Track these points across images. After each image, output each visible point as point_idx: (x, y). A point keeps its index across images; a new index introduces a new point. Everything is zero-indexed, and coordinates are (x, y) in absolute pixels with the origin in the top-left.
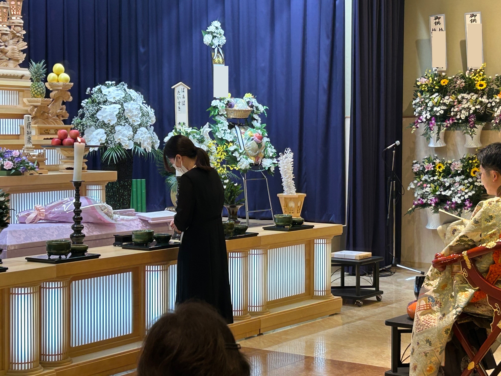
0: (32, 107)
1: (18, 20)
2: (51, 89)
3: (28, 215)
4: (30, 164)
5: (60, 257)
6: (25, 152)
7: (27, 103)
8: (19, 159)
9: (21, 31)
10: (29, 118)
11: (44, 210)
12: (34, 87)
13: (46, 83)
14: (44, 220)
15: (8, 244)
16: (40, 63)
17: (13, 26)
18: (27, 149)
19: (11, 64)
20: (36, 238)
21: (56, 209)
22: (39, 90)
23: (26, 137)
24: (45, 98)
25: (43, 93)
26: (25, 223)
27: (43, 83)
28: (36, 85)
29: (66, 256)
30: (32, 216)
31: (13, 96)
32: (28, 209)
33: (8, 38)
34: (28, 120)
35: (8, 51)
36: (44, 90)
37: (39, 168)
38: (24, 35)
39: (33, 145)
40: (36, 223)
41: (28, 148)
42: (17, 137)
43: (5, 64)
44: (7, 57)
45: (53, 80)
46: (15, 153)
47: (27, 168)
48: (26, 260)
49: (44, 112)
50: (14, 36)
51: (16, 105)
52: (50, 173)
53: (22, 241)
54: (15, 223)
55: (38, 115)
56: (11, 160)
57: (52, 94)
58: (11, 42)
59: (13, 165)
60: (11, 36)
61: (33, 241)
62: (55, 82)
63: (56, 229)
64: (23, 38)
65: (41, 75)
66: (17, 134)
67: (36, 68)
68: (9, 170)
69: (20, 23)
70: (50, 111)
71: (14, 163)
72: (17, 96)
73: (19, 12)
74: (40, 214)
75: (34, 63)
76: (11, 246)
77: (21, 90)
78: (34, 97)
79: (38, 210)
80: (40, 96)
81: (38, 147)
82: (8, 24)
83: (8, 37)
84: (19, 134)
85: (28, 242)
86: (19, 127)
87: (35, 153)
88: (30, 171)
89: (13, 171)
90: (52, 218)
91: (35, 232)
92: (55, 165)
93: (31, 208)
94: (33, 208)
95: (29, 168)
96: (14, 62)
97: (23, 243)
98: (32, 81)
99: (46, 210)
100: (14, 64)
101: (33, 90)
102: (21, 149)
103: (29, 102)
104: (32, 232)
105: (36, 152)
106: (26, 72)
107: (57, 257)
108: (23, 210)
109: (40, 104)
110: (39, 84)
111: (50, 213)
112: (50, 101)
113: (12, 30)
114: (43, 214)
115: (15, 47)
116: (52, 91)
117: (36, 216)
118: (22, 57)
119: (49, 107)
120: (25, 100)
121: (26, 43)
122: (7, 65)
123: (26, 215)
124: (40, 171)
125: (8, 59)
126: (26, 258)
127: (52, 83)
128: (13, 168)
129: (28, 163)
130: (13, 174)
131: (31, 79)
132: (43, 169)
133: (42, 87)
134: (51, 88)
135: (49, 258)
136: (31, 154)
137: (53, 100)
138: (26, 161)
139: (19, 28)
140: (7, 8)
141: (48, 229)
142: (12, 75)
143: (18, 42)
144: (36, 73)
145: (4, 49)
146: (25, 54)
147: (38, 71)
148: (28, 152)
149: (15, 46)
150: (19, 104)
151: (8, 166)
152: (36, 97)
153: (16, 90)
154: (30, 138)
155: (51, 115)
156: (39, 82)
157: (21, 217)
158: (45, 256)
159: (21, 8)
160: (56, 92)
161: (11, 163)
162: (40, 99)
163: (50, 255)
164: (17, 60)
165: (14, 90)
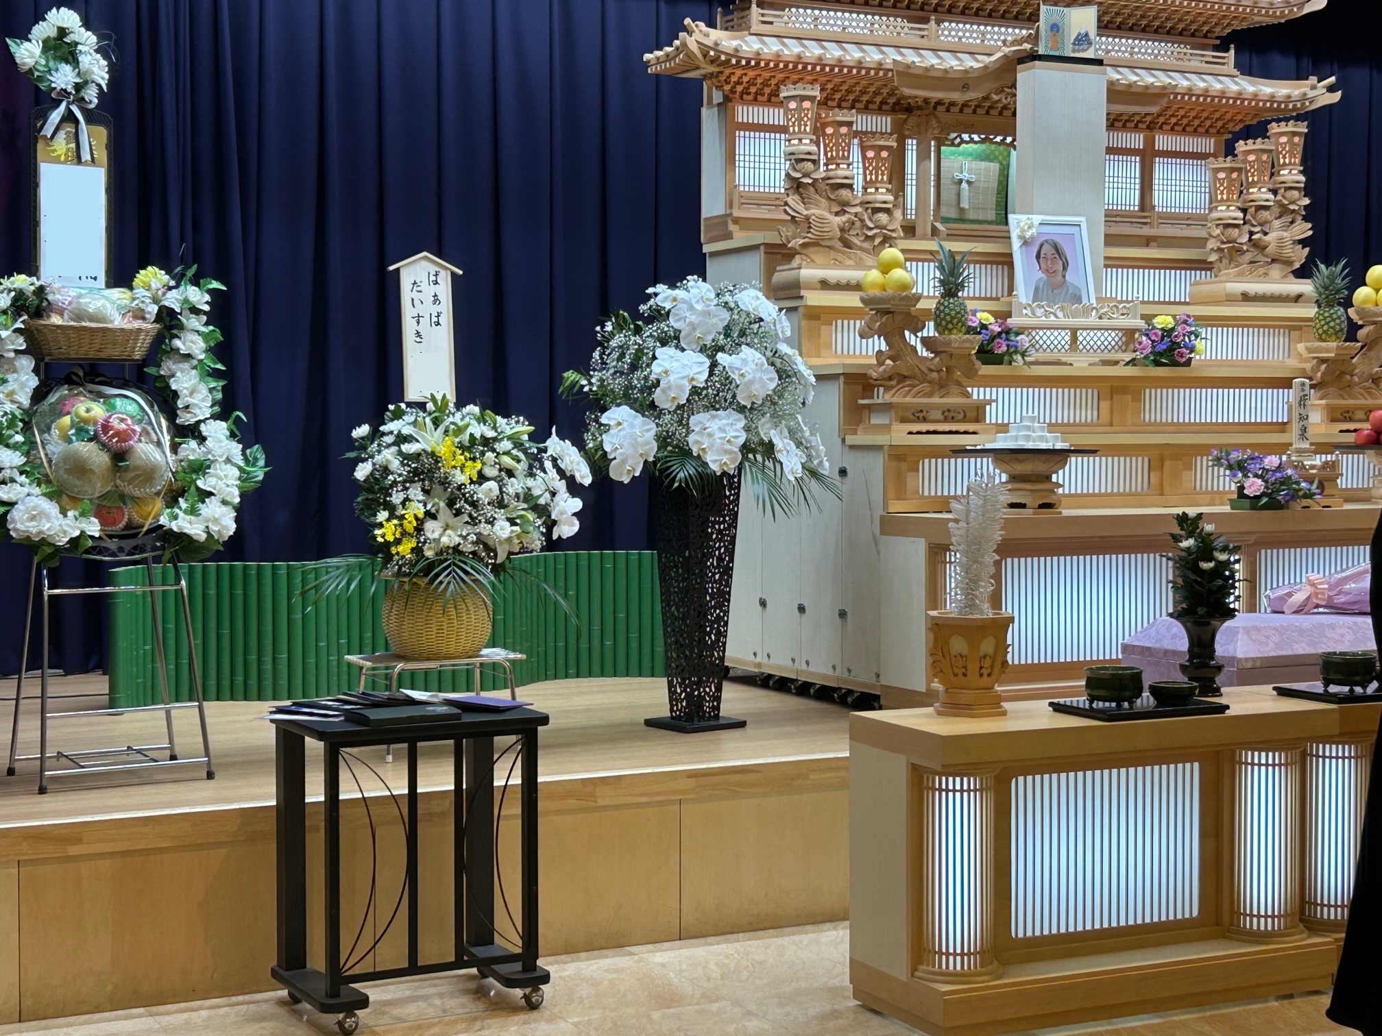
0: (1315, 361)
1: (1293, 175)
2: (1360, 323)
3: (1290, 595)
4: (1303, 485)
5: (1352, 691)
6: (1293, 458)
7: (1305, 355)
8: (1279, 475)
9: (1299, 199)
10: (1303, 384)
11: (1326, 586)
12: (1321, 317)
13: (1350, 311)
14: (1325, 607)
15: (1240, 655)
16: (1336, 266)
17: (1283, 190)
18: (1298, 452)
19: (1276, 271)
20: (1303, 645)
21: (1353, 585)
22: (1332, 324)
23: (1295, 427)
24: (1345, 341)
25: (1341, 330)
26: (1283, 613)
27: (1342, 309)
28: (1326, 314)
29: (1364, 687)
30: (1299, 597)
31: (1276, 339)
32: (1292, 581)
33: (1269, 217)
34: (1303, 390)
35: (1270, 243)
36: (1344, 325)
37: (1325, 493)
38: (1306, 207)
39: (1311, 444)
40: (1306, 614)
41: (1300, 451)
42: (1282, 427)
43: (1261, 273)
44: (1267, 256)
45: (1365, 301)
46: (1271, 462)
47: (1295, 495)
48: (1275, 693)
49: (1343, 373)
50: (1284, 211)
51: (1284, 358)
52: (1349, 507)
53: (1271, 650)
54: (1263, 610)
55: (1328, 378)
56: (1261, 477)
57: (1361, 334)
58: (1277, 223)
59: (1265, 487)
60: (1277, 211)
61: (1296, 652)
62: (1370, 306)
63: (1349, 628)
64: (1304, 213)
65: (1338, 292)
66: (1280, 421)
67: (1328, 278)
68: (1256, 497)
69: (1298, 182)
70: (1356, 371)
71: (1266, 482)
72: (1287, 340)
73: (1295, 158)
74: (1316, 595)
75: (1322, 267)
76: (1247, 659)
77: (1293, 327)
78: (1321, 339)
79: (1313, 585)
80: (1334, 337)
81: (1321, 448)
82: (1270, 186)
83: (1271, 215)
84: (1285, 421)
85: (1284, 653)
86: (1286, 406)
87: (1314, 463)
88: (1303, 500)
89: (1265, 500)
90: (1343, 603)
91: (1301, 632)
92: (1363, 489)
93: (1298, 580)
94: (1304, 580)
95: (1301, 493)
96: (1282, 266)
97: (1273, 654)
98: (1319, 307)
99: (1330, 586)
100: (1282, 270)
101: (1318, 326)
102: (1284, 453)
103: (1309, 350)
104: (1294, 632)
105: (1318, 460)
106: (1306, 287)
107: (1346, 689)
108: (1281, 584)
109: (1333, 355)
110: (1332, 311)
111: (1340, 593)
112: (1355, 349)
113: (1279, 197)
114: (1323, 594)
115: (1285, 234)
116: (1361, 327)
117: (1308, 598)
118: (1300, 255)
119: (1354, 360)
120: (1301, 347)
121: (1310, 225)
122: (1266, 274)
123: (1286, 594)
124: (1326, 502)
125: (1270, 260)
126: (1274, 689)
127: (1363, 309)
128: (1264, 494)
129: (1298, 483)
130: (1265, 507)
131: (1317, 301)
132: (1331, 496)
133: (1339, 318)
134: (1360, 319)
135: (1326, 691)
136: (1305, 463)
137: (1363, 347)
138: (1295, 477)
139: (1295, 194)
140: (1270, 151)
141: (1331, 627)
142: (1277, 294)
143: (1292, 222)
144: (1326, 288)
145: (1260, 239)
146: (1307, 249)
147: (1332, 282)
148: (1300, 459)
149: (1286, 231)
150: (1289, 357)
151: (1253, 489)
152: (1325, 341)
153: (1284, 327)
154: (1304, 429)
155: (1359, 378)
156: (1333, 307)
157: (1276, 598)
158: (1318, 687)
159: (1300, 149)
160: (1372, 327)
161: (1259, 481)
162: (1334, 344)
163: (1327, 683)
164: (1290, 263)
165: (1280, 327)
